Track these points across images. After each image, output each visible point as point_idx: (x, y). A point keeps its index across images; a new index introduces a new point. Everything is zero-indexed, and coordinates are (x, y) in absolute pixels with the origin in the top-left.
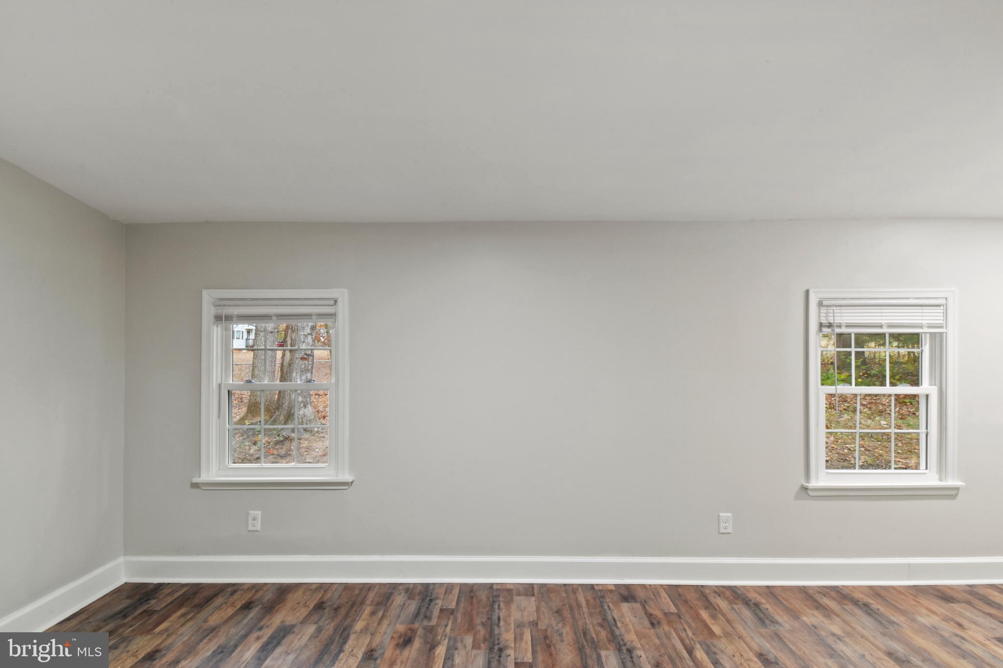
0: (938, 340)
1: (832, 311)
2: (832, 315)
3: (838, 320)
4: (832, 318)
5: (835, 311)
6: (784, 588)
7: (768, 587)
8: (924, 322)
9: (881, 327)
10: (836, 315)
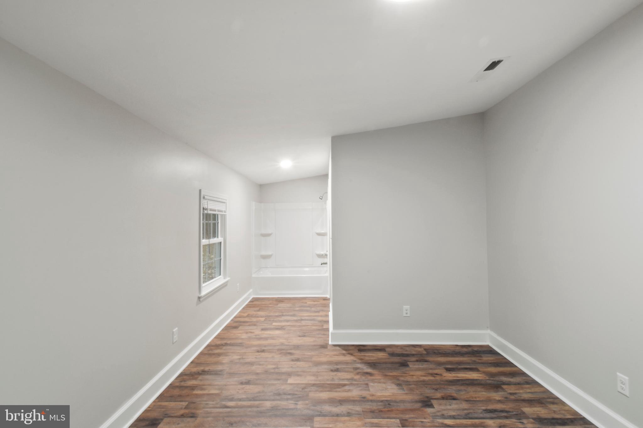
0: (224, 217)
1: (206, 202)
2: (207, 204)
3: (210, 207)
4: (207, 205)
5: (208, 202)
6: (196, 358)
7: (192, 362)
8: (216, 209)
9: (215, 211)
10: (208, 204)
